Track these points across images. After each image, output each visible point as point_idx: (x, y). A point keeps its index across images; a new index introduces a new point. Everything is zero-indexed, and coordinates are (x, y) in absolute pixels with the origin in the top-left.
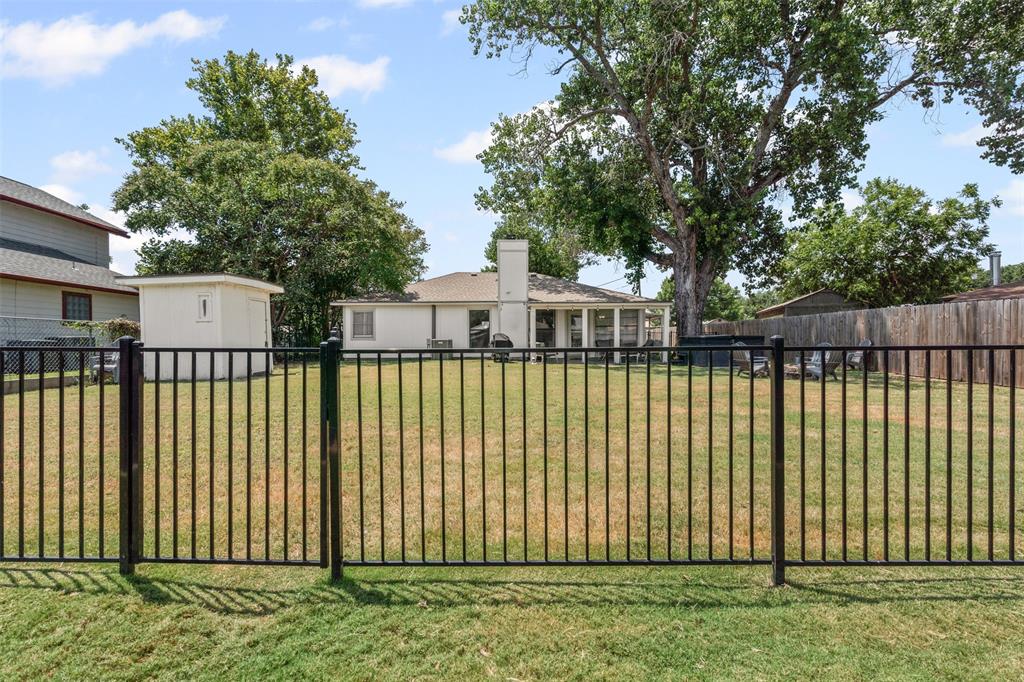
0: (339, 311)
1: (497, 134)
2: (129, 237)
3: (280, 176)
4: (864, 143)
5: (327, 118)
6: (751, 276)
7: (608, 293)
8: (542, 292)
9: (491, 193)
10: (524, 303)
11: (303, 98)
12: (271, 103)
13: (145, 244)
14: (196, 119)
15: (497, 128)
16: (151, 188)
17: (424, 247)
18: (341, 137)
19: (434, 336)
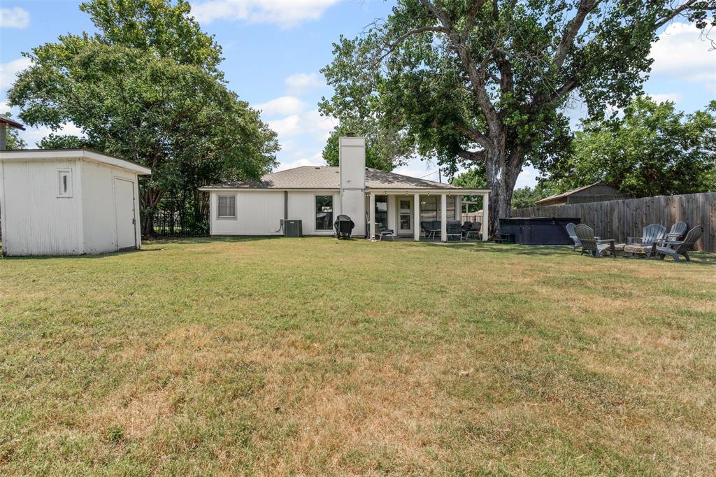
0: (206, 195)
1: (338, 54)
2: (24, 129)
3: (156, 77)
4: (648, 58)
5: (199, 40)
6: (544, 171)
7: (430, 183)
8: (376, 182)
9: (331, 103)
10: (362, 190)
11: (178, 22)
12: (151, 25)
13: (44, 139)
14: (89, 37)
15: (338, 47)
16: (40, 85)
17: (276, 147)
18: (209, 55)
19: (286, 216)
